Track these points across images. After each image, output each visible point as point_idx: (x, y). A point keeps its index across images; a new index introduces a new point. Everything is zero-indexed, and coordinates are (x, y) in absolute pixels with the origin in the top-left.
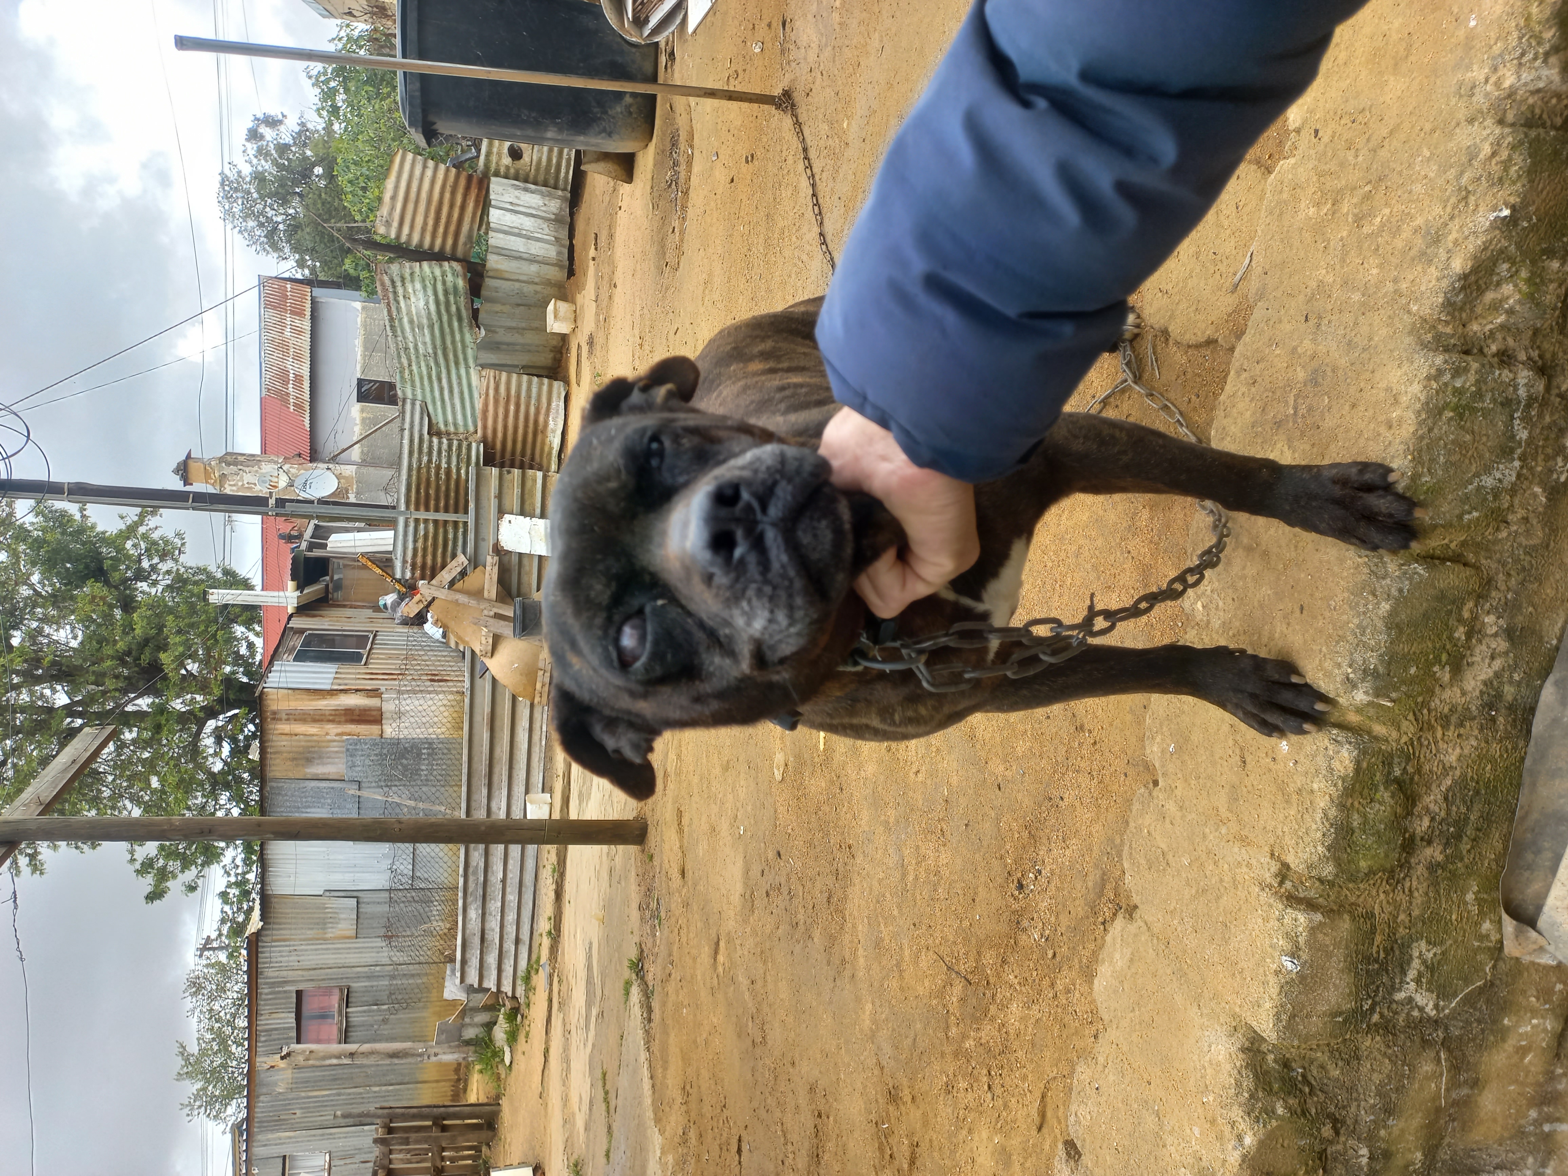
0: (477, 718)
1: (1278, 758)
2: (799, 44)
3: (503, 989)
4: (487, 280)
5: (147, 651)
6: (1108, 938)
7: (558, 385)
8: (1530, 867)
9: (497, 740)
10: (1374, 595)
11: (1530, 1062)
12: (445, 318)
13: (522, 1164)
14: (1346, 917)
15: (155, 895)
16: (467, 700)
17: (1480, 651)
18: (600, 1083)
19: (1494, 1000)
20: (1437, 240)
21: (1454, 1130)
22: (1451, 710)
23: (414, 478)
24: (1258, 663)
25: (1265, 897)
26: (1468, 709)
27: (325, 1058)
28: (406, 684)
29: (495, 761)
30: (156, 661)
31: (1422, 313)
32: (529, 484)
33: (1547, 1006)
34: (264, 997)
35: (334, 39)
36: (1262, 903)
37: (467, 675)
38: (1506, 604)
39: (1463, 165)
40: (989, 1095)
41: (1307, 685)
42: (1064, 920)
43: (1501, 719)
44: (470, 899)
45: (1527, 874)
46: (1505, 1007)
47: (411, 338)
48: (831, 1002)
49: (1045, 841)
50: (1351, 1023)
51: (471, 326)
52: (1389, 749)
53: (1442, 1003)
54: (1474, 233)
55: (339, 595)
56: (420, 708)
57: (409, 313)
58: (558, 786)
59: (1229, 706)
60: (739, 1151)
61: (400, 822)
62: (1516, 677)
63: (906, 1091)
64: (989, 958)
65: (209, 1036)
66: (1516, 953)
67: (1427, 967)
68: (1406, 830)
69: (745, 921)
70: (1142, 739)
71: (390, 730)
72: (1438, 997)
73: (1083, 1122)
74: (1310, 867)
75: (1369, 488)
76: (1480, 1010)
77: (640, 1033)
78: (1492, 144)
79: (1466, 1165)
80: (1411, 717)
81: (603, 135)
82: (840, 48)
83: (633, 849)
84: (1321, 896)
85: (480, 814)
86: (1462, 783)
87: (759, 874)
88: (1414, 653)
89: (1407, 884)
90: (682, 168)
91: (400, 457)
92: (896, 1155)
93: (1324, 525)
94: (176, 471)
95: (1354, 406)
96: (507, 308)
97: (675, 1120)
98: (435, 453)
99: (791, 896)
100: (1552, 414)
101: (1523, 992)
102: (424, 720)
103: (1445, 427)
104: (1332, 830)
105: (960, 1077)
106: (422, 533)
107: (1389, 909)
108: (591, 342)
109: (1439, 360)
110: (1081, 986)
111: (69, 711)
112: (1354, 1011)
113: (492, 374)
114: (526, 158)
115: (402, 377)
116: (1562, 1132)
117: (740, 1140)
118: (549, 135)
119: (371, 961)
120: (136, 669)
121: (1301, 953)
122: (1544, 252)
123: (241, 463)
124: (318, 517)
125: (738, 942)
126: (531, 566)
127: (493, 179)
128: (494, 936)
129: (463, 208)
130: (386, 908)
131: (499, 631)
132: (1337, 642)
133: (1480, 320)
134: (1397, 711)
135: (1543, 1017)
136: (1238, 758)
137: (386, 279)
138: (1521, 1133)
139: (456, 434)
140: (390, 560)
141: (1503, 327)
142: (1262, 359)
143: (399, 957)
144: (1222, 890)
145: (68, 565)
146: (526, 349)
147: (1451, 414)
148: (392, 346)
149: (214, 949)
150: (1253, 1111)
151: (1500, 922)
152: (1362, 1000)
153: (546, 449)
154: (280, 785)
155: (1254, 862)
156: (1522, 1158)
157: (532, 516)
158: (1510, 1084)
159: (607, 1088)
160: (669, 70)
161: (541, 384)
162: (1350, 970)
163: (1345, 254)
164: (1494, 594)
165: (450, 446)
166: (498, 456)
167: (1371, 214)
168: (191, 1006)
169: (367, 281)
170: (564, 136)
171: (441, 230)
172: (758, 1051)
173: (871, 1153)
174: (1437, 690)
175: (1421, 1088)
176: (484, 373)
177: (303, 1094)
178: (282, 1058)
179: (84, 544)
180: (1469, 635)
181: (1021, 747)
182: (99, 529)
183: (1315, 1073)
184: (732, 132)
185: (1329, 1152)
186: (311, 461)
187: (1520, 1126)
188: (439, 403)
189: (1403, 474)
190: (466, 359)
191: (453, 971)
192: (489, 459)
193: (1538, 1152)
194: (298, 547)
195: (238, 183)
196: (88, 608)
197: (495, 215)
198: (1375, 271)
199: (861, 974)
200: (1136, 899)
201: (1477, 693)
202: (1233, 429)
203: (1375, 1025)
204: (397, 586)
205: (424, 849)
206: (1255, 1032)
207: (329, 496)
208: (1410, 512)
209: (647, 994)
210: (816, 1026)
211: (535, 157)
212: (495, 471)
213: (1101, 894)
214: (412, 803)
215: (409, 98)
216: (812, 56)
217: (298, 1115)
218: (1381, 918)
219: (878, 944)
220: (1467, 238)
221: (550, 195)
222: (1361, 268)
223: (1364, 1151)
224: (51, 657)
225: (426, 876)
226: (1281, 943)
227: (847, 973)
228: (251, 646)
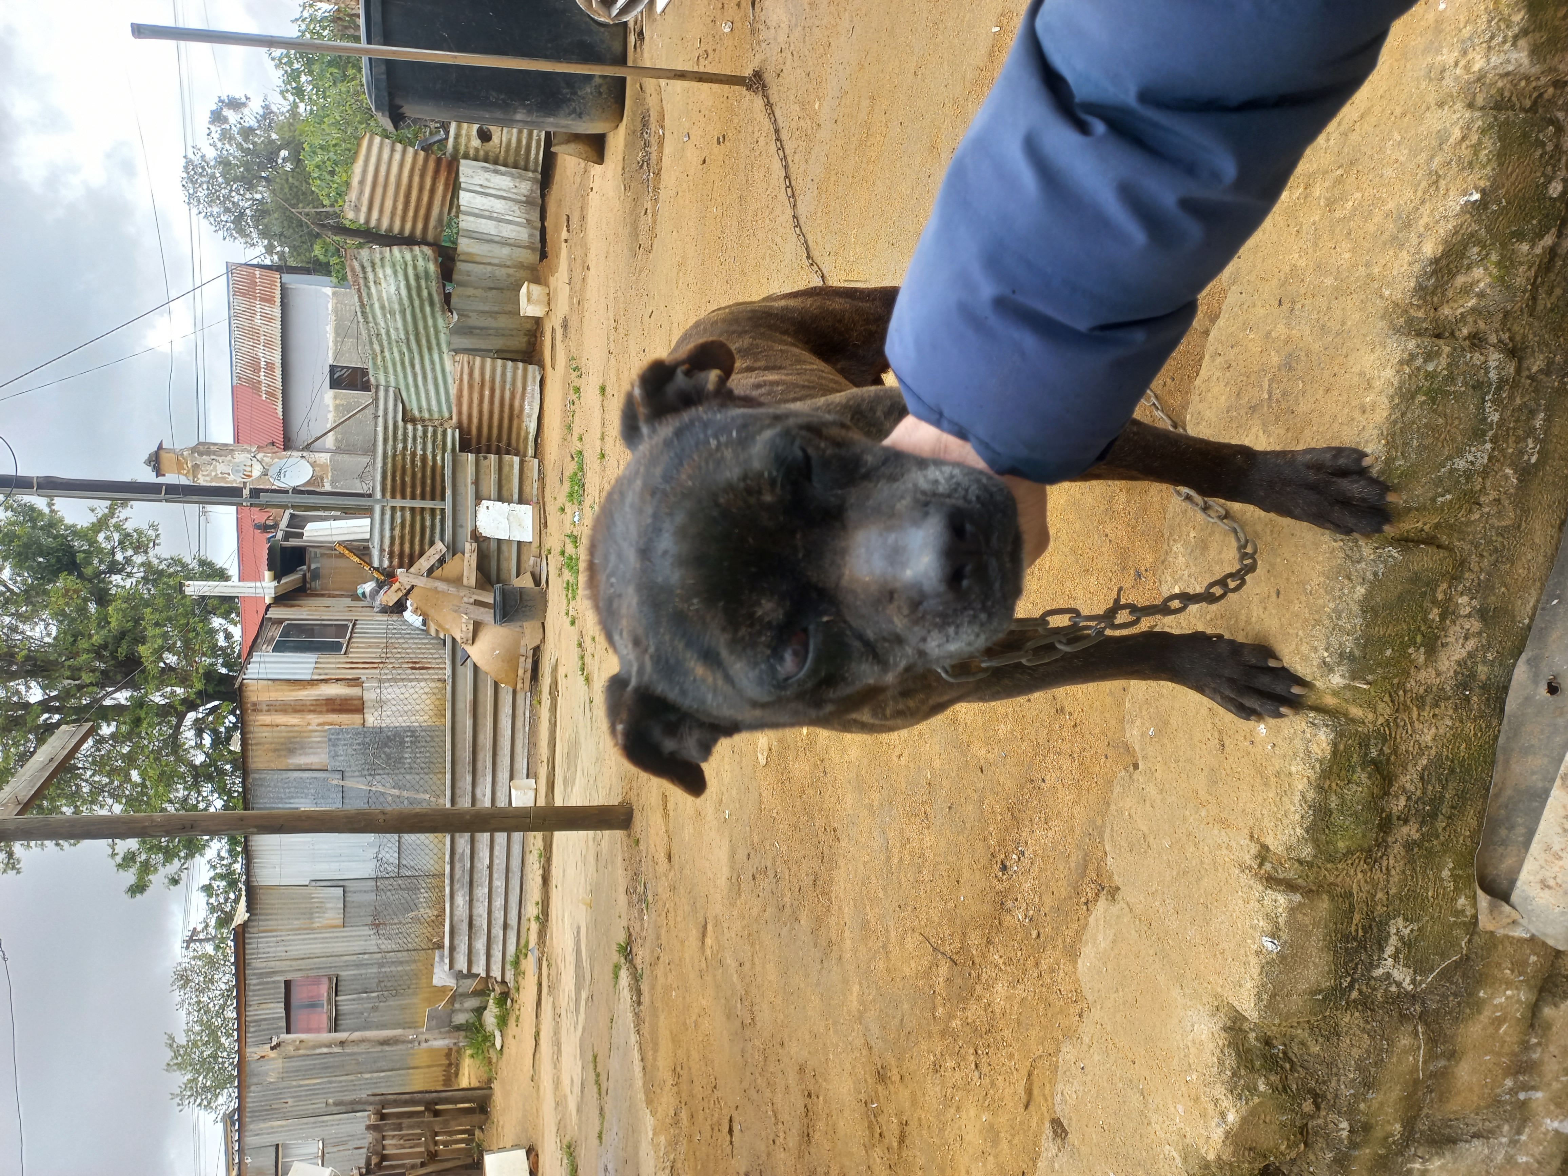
0: (460, 705)
1: (1257, 740)
2: (769, 23)
3: (492, 974)
4: (458, 263)
5: (124, 645)
6: (1091, 920)
7: (533, 370)
8: (1504, 843)
9: (480, 728)
10: (1349, 579)
11: (1505, 1033)
12: (417, 303)
13: (516, 1147)
14: (1325, 897)
15: (138, 888)
16: (449, 688)
17: (1454, 632)
18: (591, 1066)
19: (1470, 974)
20: (1407, 225)
21: (1432, 1101)
22: (1426, 691)
23: (389, 465)
24: (1235, 647)
25: (1245, 879)
26: (1443, 689)
27: (315, 1047)
28: (387, 673)
29: (479, 748)
30: (133, 654)
31: (1394, 298)
32: (506, 469)
33: (1522, 978)
34: (252, 988)
35: (297, 20)
36: (1242, 884)
37: (448, 662)
38: (1479, 585)
39: (1433, 149)
40: (976, 1074)
41: (1283, 669)
42: (1048, 901)
43: (1475, 698)
44: (457, 886)
45: (1500, 850)
46: (1481, 980)
47: (382, 324)
48: (818, 984)
49: (1027, 823)
50: (1330, 1000)
51: (443, 312)
52: (1366, 731)
53: (1418, 978)
54: (1445, 217)
55: (317, 584)
56: (402, 697)
57: (380, 298)
58: (543, 771)
59: (1207, 691)
60: (731, 1131)
61: (384, 813)
62: (1490, 656)
63: (895, 1071)
64: (975, 939)
65: (197, 1028)
66: (1490, 927)
67: (1404, 943)
68: (1383, 810)
69: (733, 904)
70: (1122, 721)
71: (371, 719)
72: (1415, 972)
73: (1069, 1101)
74: (1289, 849)
75: (1343, 473)
76: (1456, 983)
77: (630, 1015)
78: (1462, 128)
79: (1443, 1135)
80: (1387, 698)
81: (573, 116)
82: (810, 28)
83: (619, 834)
84: (1300, 877)
85: (465, 803)
86: (1437, 762)
87: (745, 858)
88: (1390, 635)
89: (1385, 863)
90: (654, 148)
91: (375, 444)
92: (885, 1134)
93: (1298, 510)
94: (148, 462)
95: (1328, 390)
96: (478, 293)
97: (667, 1101)
98: (410, 440)
99: (777, 879)
100: (1523, 396)
101: (1498, 965)
102: (406, 708)
103: (1417, 411)
104: (1311, 812)
105: (947, 1057)
106: (399, 521)
107: (1366, 888)
108: (565, 326)
109: (1411, 345)
110: (1065, 965)
111: (45, 706)
112: (1334, 989)
113: (466, 359)
114: (495, 139)
115: (375, 364)
116: (1537, 1099)
117: (731, 1121)
118: (519, 117)
119: (358, 949)
120: (113, 662)
121: (1281, 933)
122: (1514, 234)
123: (214, 453)
124: (293, 507)
125: (725, 925)
126: (510, 552)
127: (462, 161)
128: (482, 922)
129: (432, 191)
130: (372, 896)
131: (479, 618)
132: (1314, 626)
133: (1452, 304)
134: (1373, 693)
135: (1517, 988)
136: (1217, 741)
137: (356, 264)
138: (1497, 1102)
139: (431, 420)
140: (367, 548)
141: (1473, 310)
142: (1237, 343)
143: (387, 945)
144: (1203, 872)
145: (41, 560)
146: (499, 333)
147: (1424, 398)
148: (364, 332)
149: (200, 941)
150: (1235, 1088)
151: (1474, 897)
152: (1341, 977)
153: (523, 434)
154: (263, 776)
155: (1233, 844)
156: (1498, 1127)
157: (510, 502)
158: (1486, 1055)
159: (598, 1070)
160: (638, 50)
161: (515, 369)
162: (1329, 949)
163: (1317, 237)
164: (1467, 575)
165: (425, 433)
166: (474, 441)
167: (1343, 198)
168: (179, 999)
169: (337, 267)
170: (534, 118)
171: (411, 213)
172: (748, 1033)
173: (860, 1132)
174: (1412, 671)
175: (1400, 1062)
176: (457, 358)
177: (294, 1083)
178: (272, 1048)
179: (55, 537)
180: (1443, 616)
181: (1002, 730)
182: (68, 521)
183: (1296, 1049)
184: (703, 112)
185: (1310, 1126)
186: (285, 450)
187: (1496, 1095)
188: (412, 390)
189: (1377, 459)
190: (439, 344)
191: (442, 957)
192: (465, 445)
193: (1514, 1120)
194: (274, 537)
195: (203, 168)
196: (61, 601)
197: (465, 198)
198: (1347, 256)
199: (847, 955)
200: (1118, 881)
201: (1452, 673)
202: (1208, 414)
203: (1354, 1001)
204: (376, 574)
205: (410, 838)
206: (1237, 1011)
207: (304, 485)
208: (1382, 496)
209: (636, 978)
210: (804, 1007)
211: (504, 139)
212: (471, 457)
213: (1084, 874)
214: (396, 792)
215: (375, 81)
216: (782, 38)
217: (290, 1104)
218: (1359, 896)
219: (864, 925)
220: (1437, 222)
221: (520, 177)
222: (1333, 251)
223: (1344, 1125)
224: (25, 652)
225: (412, 863)
226: (1261, 924)
227: (834, 955)
228: (228, 636)
